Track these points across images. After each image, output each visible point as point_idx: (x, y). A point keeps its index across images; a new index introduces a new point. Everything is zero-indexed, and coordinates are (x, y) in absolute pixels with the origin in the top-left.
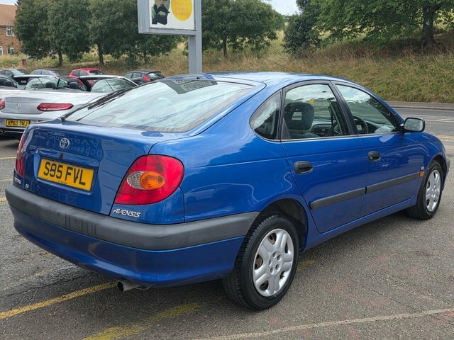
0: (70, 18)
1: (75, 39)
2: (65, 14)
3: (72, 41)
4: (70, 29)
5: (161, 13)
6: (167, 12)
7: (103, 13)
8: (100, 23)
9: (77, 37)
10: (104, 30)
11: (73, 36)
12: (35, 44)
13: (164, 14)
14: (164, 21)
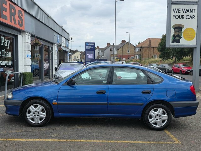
3: (178, 52)
5: (177, 38)
6: (180, 37)
12: (165, 54)
13: (178, 38)
14: (178, 41)
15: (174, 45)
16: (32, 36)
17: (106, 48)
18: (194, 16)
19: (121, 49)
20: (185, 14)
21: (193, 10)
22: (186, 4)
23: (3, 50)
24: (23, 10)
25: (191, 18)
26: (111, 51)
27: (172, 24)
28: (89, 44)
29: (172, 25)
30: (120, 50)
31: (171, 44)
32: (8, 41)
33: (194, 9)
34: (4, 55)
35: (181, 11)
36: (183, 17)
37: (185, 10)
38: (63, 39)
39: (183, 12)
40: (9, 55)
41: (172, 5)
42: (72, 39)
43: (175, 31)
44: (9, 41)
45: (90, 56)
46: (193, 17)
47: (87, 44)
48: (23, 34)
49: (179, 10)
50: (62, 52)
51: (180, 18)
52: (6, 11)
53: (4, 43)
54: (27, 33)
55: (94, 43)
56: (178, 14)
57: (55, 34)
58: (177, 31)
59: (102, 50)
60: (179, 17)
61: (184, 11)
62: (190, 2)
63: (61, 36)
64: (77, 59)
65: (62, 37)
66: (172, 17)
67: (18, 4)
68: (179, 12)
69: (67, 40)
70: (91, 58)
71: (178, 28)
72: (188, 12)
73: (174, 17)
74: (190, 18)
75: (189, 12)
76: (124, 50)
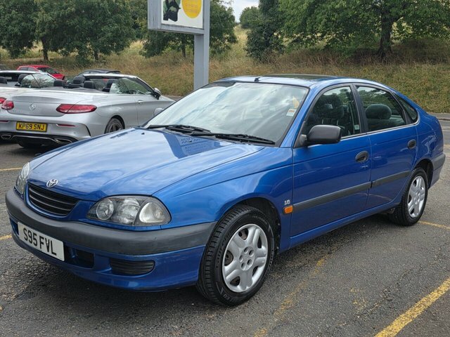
0: (14, 11)
1: (19, 33)
2: (7, 6)
4: (14, 22)
5: (172, 9)
6: (178, 8)
7: (52, 7)
8: (50, 18)
9: (21, 32)
10: (53, 26)
11: (16, 30)
13: (175, 10)
14: (174, 17)
15: (168, 25)
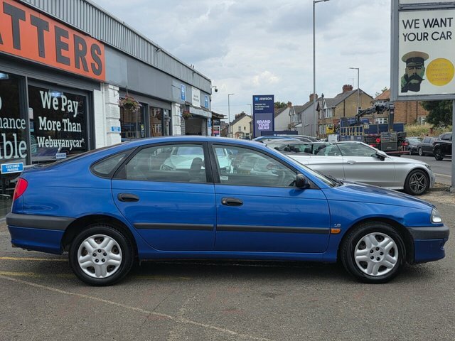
5: (413, 81)
6: (421, 80)
12: (438, 113)
13: (416, 81)
14: (417, 88)
15: (407, 96)
16: (122, 90)
17: (308, 105)
18: (449, 34)
19: (341, 107)
20: (430, 30)
21: (448, 21)
22: (431, 9)
23: (64, 120)
24: (101, 42)
25: (444, 37)
26: (319, 111)
27: (402, 53)
28: (261, 99)
29: (401, 56)
30: (339, 109)
31: (400, 94)
32: (74, 102)
33: (450, 19)
34: (67, 129)
35: (421, 25)
36: (425, 36)
37: (428, 21)
38: (196, 93)
39: (426, 26)
40: (76, 128)
41: (400, 13)
42: (216, 91)
43: (409, 67)
44: (77, 103)
45: (264, 125)
46: (447, 36)
47: (257, 99)
48: (103, 89)
49: (417, 22)
50: (190, 118)
51: (419, 38)
52: (67, 48)
53: (66, 107)
54: (110, 86)
55: (272, 96)
56: (413, 30)
57: (176, 83)
58: (413, 67)
59: (299, 111)
60: (416, 36)
61: (429, 23)
62: (440, 4)
63: (191, 85)
64: (245, 132)
65: (193, 88)
66: (401, 38)
67: (91, 34)
68: (415, 27)
69: (206, 93)
70: (265, 128)
71: (416, 61)
72: (436, 26)
73: (405, 37)
74: (441, 37)
75: (438, 24)
76: (348, 107)
